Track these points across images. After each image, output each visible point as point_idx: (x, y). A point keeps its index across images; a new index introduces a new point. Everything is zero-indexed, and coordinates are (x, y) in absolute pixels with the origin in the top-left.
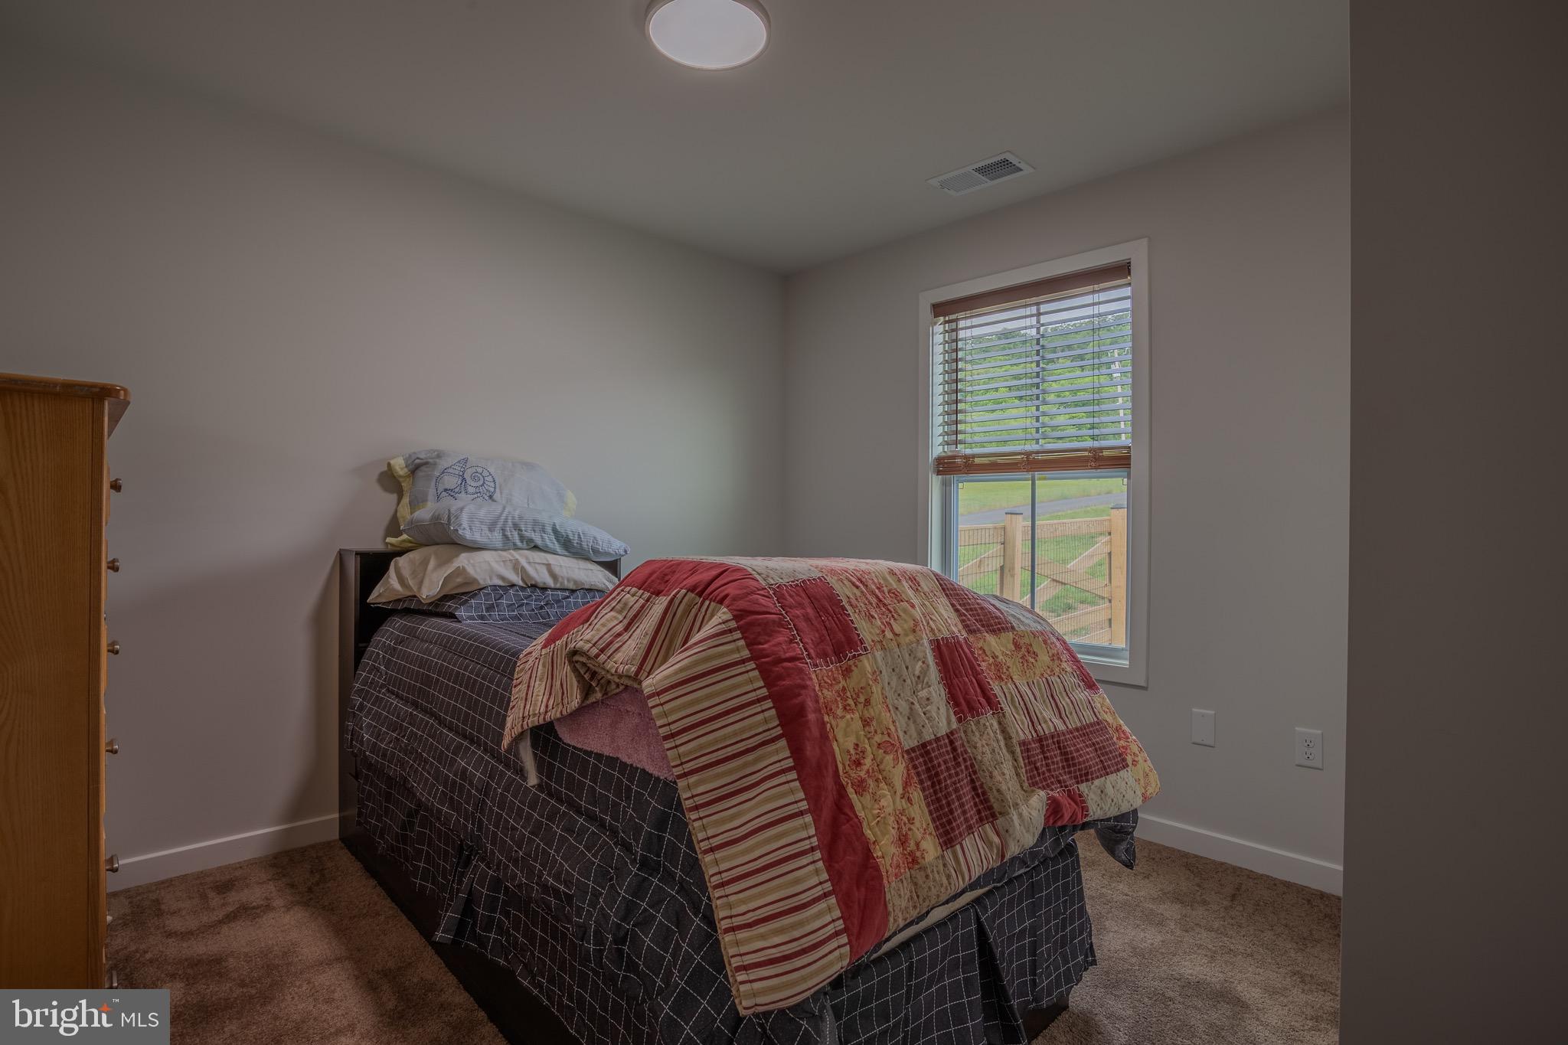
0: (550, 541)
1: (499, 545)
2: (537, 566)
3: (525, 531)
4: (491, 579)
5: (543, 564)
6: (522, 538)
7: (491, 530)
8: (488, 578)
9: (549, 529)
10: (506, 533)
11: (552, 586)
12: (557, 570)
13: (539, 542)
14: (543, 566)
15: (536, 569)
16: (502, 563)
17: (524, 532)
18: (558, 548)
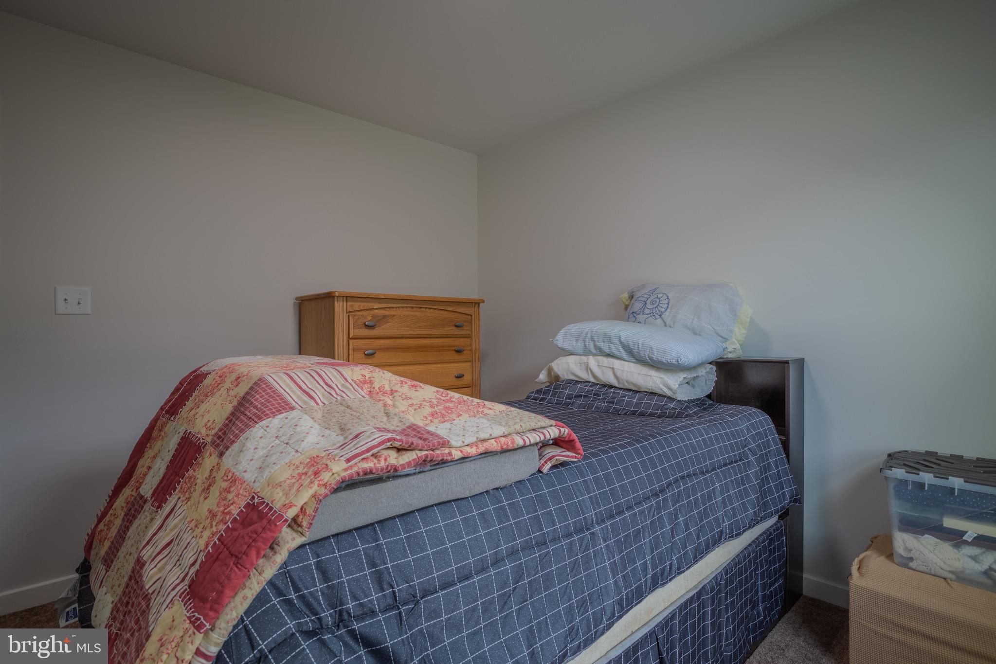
0: (617, 349)
1: (581, 351)
2: (605, 369)
3: (598, 341)
4: (567, 375)
5: (610, 368)
6: (596, 347)
7: (577, 341)
8: (565, 374)
9: (616, 341)
10: (586, 343)
11: (617, 385)
12: (619, 374)
13: (606, 349)
14: (609, 369)
15: (603, 371)
16: (579, 365)
17: (597, 343)
18: (624, 354)
